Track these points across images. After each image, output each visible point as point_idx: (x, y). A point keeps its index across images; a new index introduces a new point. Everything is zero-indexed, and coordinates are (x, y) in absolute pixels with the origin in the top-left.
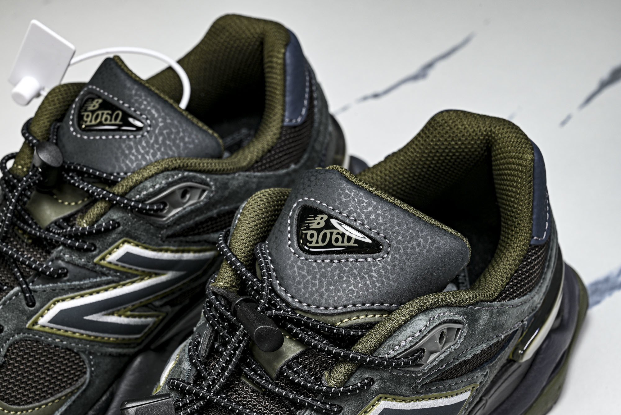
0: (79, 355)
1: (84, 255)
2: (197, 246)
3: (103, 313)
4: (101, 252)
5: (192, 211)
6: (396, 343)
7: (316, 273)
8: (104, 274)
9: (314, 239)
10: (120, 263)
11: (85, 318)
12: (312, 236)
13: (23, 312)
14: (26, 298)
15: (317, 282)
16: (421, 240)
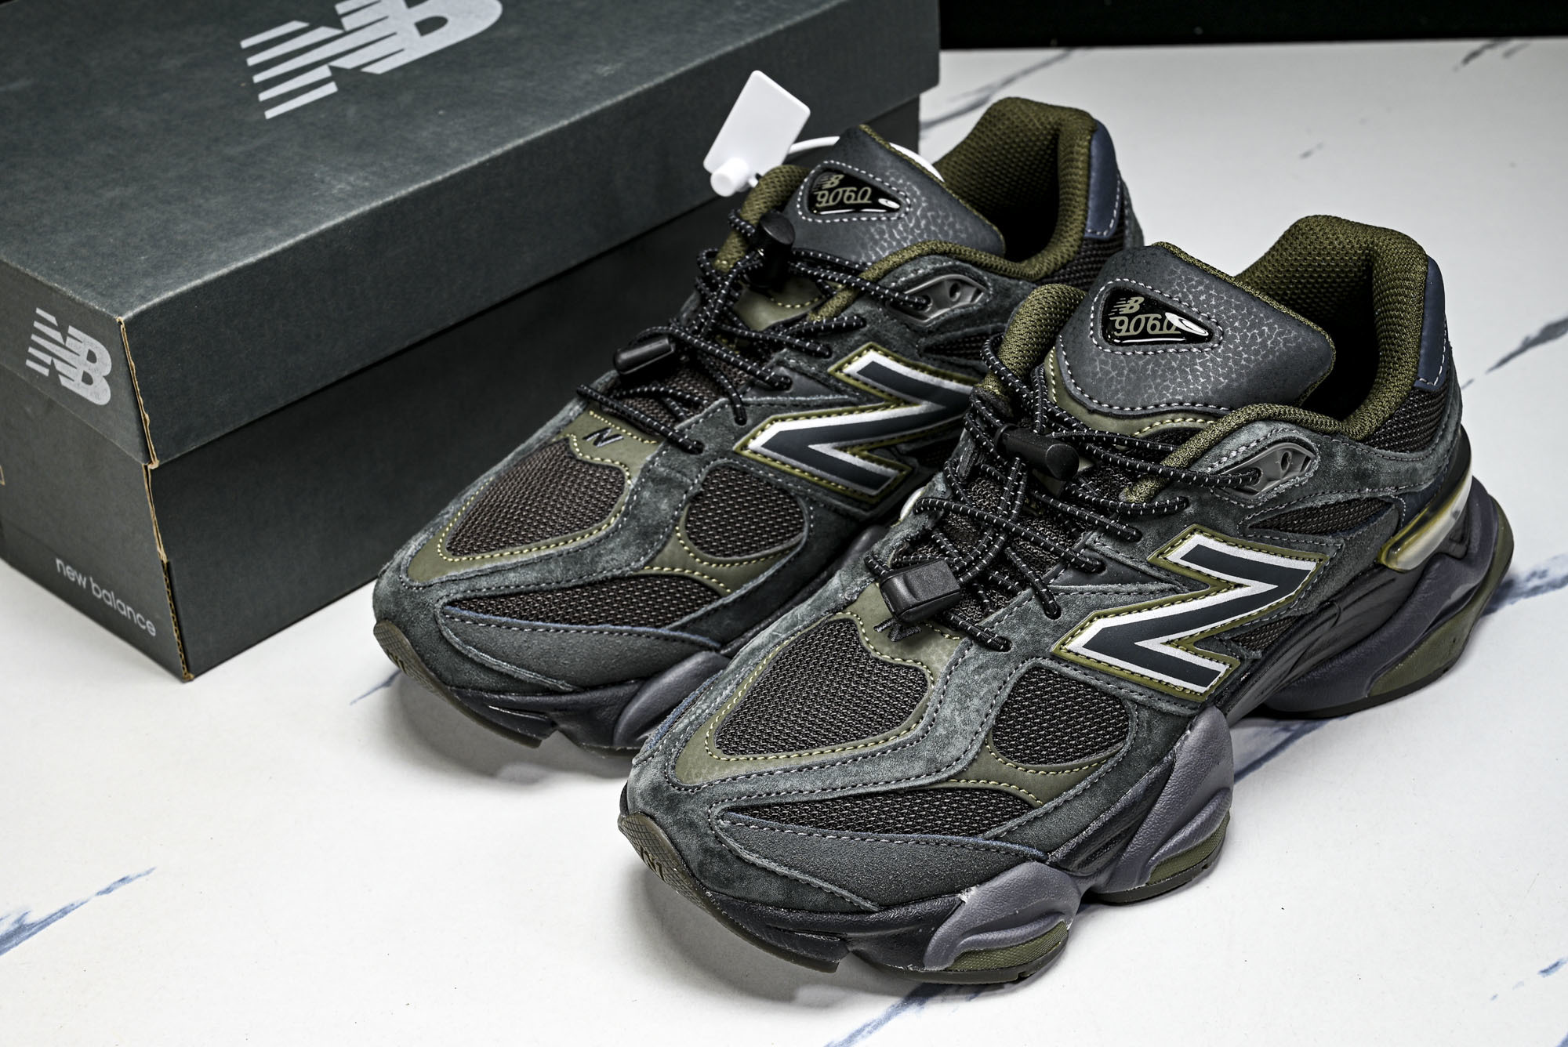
0: (795, 502)
1: (815, 362)
2: (962, 373)
3: (835, 444)
4: (838, 358)
5: (962, 316)
6: (1224, 453)
7: (1123, 368)
8: (839, 391)
9: (1124, 327)
10: (861, 377)
11: (811, 446)
12: (1122, 323)
13: (730, 429)
14: (735, 410)
15: (1124, 379)
16: (1266, 329)
